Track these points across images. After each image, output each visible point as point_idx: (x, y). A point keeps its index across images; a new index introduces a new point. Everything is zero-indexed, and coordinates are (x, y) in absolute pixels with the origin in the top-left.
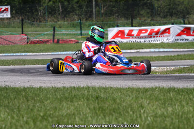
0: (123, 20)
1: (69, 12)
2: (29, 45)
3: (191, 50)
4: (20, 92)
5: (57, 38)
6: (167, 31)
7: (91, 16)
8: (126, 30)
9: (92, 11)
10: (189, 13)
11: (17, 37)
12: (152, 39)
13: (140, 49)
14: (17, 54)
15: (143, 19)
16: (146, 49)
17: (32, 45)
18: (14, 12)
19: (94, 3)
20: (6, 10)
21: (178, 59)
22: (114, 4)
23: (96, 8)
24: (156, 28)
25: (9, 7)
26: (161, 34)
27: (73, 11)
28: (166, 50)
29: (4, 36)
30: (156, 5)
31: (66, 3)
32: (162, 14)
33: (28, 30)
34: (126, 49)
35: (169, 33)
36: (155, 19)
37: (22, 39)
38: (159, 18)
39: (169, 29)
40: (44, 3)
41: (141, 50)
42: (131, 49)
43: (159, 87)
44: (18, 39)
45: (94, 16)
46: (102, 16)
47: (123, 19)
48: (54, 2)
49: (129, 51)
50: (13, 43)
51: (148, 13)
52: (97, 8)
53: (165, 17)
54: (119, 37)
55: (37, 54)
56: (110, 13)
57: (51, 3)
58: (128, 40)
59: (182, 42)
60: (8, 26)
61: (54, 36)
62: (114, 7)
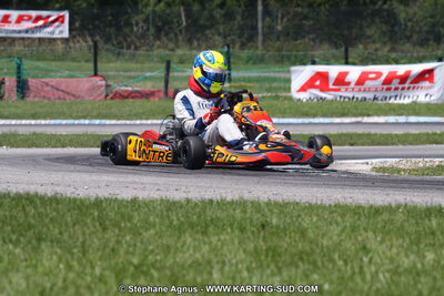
0: (325, 49)
1: (203, 28)
2: (109, 102)
5: (171, 90)
6: (427, 75)
7: (252, 38)
8: (334, 71)
9: (254, 28)
11: (84, 83)
12: (392, 93)
13: (362, 115)
14: (82, 121)
15: (374, 46)
16: (378, 115)
17: (117, 101)
18: (77, 24)
19: (260, 8)
20: (60, 19)
22: (306, 11)
23: (263, 19)
24: (401, 69)
25: (66, 14)
26: (411, 83)
27: (211, 26)
28: (422, 119)
29: (53, 81)
30: (402, 16)
31: (196, 7)
32: (415, 37)
33: (110, 66)
34: (331, 116)
35: (431, 80)
36: (397, 47)
37: (94, 88)
38: (408, 46)
39: (431, 72)
40: (147, 5)
41: (366, 119)
42: (343, 115)
43: (406, 205)
44: (86, 86)
45: (260, 38)
46: (278, 39)
47: (326, 46)
48: (168, 5)
49: (337, 120)
50: (74, 96)
51: (384, 33)
52: (268, 19)
53: (423, 43)
54: (316, 87)
56: (295, 33)
57: (162, 4)
58: (338, 93)
60: (63, 58)
61: (167, 82)
62: (306, 18)
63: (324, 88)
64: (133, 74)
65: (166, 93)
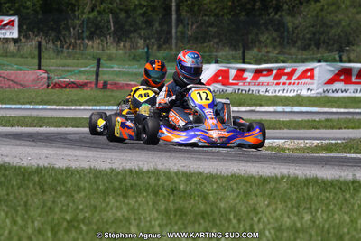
0: (226, 52)
1: (128, 33)
2: (50, 90)
3: (352, 110)
4: (30, 174)
5: (102, 78)
6: (308, 74)
7: (167, 41)
8: (233, 69)
9: (170, 32)
10: (349, 43)
11: (30, 75)
12: (281, 87)
13: (256, 105)
14: (28, 106)
15: (264, 50)
16: (268, 105)
17: (57, 90)
18: (25, 27)
19: (174, 17)
20: (11, 23)
21: (326, 128)
22: (213, 19)
23: (177, 26)
24: (288, 68)
25: (16, 18)
27: (135, 30)
28: (304, 109)
29: (5, 73)
30: (290, 25)
31: (122, 15)
32: (299, 43)
33: (51, 61)
35: (312, 77)
36: (286, 50)
37: (38, 79)
38: (294, 50)
39: (312, 70)
40: (83, 13)
41: (258, 109)
42: (240, 105)
43: (289, 176)
44: (32, 78)
45: (174, 41)
46: (189, 42)
47: (227, 48)
48: (100, 13)
49: (236, 109)
50: (21, 85)
51: (274, 39)
52: (180, 26)
53: (305, 48)
55: (65, 107)
56: (203, 38)
57: (95, 13)
58: (237, 87)
59: (336, 95)
61: (97, 75)
62: (212, 25)
63: (225, 82)
64: (69, 68)
65: (97, 84)
